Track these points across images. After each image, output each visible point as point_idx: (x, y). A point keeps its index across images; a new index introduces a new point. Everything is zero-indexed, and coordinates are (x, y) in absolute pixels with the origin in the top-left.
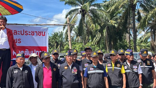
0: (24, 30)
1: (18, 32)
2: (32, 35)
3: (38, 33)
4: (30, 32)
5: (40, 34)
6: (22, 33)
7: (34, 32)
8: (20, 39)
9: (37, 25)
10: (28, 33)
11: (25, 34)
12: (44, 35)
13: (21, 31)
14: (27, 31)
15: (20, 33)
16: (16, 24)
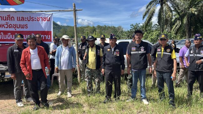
0: (30, 16)
1: (25, 18)
2: (37, 20)
3: (43, 18)
4: (36, 18)
5: (45, 20)
6: (29, 19)
7: (40, 18)
8: (27, 25)
9: (42, 11)
10: (34, 19)
11: (32, 20)
12: (49, 20)
13: (28, 18)
14: (33, 18)
15: (26, 19)
16: (23, 12)
